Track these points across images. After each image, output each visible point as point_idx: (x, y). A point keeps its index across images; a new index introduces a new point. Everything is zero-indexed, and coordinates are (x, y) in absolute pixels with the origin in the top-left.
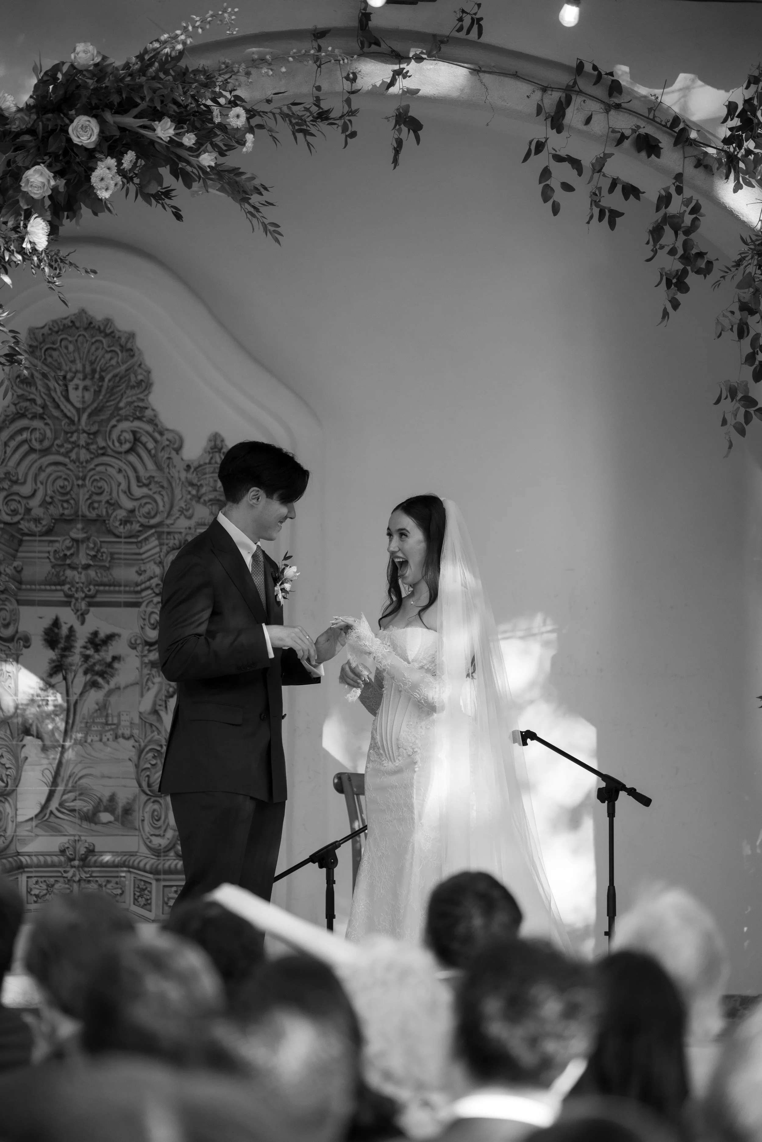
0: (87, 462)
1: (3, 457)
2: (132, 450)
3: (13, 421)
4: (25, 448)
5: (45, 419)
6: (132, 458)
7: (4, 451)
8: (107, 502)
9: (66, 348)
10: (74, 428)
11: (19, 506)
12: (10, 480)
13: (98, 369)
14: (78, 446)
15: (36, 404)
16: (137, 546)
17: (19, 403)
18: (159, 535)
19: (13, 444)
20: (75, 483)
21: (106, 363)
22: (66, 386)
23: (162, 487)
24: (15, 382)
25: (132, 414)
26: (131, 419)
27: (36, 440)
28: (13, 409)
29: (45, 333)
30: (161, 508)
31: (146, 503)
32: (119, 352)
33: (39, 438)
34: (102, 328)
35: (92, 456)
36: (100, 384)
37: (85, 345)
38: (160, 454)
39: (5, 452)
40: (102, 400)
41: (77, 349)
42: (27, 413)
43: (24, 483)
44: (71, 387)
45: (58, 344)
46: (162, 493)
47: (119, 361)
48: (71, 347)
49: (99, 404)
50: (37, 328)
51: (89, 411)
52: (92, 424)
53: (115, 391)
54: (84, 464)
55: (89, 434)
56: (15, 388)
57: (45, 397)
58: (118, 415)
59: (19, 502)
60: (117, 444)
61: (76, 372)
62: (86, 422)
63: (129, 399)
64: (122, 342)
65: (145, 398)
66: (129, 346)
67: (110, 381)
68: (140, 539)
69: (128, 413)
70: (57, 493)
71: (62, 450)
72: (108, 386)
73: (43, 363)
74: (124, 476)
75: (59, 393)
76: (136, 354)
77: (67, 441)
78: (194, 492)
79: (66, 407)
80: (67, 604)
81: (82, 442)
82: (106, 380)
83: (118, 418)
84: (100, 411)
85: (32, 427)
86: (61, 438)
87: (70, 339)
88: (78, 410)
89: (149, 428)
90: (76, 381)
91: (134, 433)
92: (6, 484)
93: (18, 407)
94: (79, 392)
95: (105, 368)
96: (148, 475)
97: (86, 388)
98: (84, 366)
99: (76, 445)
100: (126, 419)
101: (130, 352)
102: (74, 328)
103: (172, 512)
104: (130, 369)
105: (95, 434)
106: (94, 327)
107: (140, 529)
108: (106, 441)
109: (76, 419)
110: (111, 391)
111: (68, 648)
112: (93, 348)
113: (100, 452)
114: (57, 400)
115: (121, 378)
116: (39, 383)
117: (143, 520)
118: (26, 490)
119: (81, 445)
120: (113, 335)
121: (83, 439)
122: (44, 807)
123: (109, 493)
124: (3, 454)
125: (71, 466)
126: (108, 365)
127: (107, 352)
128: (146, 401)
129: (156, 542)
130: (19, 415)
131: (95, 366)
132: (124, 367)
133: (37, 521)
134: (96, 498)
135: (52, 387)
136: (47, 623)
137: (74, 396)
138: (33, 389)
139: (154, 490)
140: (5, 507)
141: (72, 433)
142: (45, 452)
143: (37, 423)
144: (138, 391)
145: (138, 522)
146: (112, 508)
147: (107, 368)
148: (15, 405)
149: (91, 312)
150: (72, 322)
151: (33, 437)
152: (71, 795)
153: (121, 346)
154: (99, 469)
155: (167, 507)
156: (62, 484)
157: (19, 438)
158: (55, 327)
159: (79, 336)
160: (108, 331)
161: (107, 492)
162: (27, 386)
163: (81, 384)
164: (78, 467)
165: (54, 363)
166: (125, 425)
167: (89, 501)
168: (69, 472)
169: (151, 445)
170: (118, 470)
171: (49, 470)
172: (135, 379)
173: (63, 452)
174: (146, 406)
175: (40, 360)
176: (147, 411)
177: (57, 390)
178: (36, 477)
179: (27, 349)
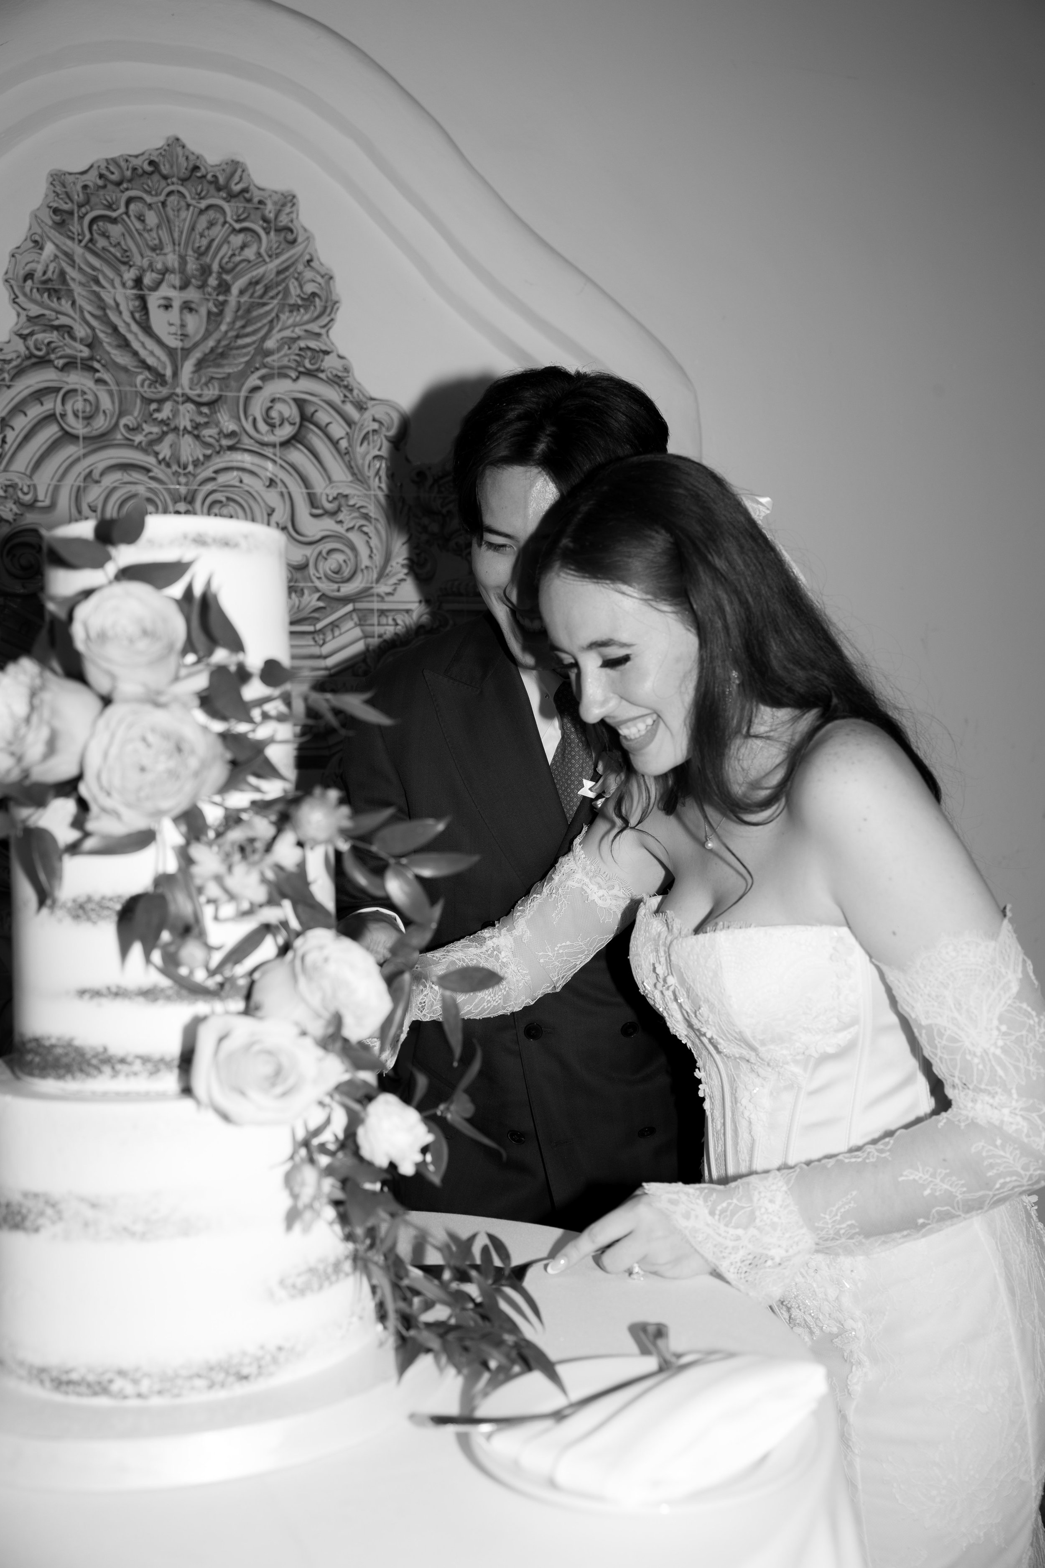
0: (196, 463)
2: (296, 439)
3: (19, 372)
4: (51, 431)
5: (97, 371)
6: (297, 456)
9: (141, 218)
10: (164, 391)
12: (18, 502)
13: (215, 267)
14: (176, 429)
15: (73, 338)
16: (314, 639)
17: (32, 334)
18: (363, 617)
19: (21, 423)
20: (171, 509)
21: (233, 255)
22: (143, 299)
23: (366, 517)
24: (22, 288)
25: (293, 365)
26: (293, 375)
27: (76, 415)
28: (20, 346)
29: (90, 184)
30: (365, 561)
31: (330, 552)
32: (262, 234)
33: (84, 412)
34: (222, 180)
35: (209, 452)
36: (221, 298)
37: (183, 214)
38: (360, 450)
39: (4, 441)
40: (226, 332)
41: (167, 222)
42: (53, 356)
44: (154, 301)
45: (122, 209)
46: (365, 529)
47: (262, 251)
48: (152, 219)
49: (219, 341)
50: (70, 174)
51: (197, 355)
52: (206, 384)
53: (255, 314)
54: (190, 468)
55: (199, 404)
56: (21, 299)
57: (94, 323)
58: (265, 366)
60: (263, 427)
61: (165, 271)
62: (191, 380)
63: (287, 333)
64: (267, 212)
65: (323, 331)
66: (284, 220)
67: (242, 292)
68: (319, 626)
69: (285, 361)
71: (138, 438)
72: (239, 302)
73: (86, 247)
74: (282, 494)
76: (300, 240)
77: (149, 418)
78: (435, 528)
79: (143, 345)
81: (184, 422)
82: (235, 290)
83: (263, 371)
84: (223, 355)
85: (67, 388)
86: (136, 414)
87: (149, 199)
88: (171, 352)
89: (334, 394)
90: (165, 291)
91: (300, 403)
93: (31, 342)
94: (174, 315)
95: (230, 265)
96: (333, 493)
98: (183, 259)
99: (169, 427)
100: (282, 374)
101: (288, 235)
102: (156, 177)
103: (389, 569)
104: (286, 269)
105: (211, 404)
106: (204, 177)
107: (321, 604)
108: (239, 420)
109: (169, 372)
110: (246, 314)
112: (203, 222)
113: (225, 442)
114: (122, 329)
115: (267, 289)
116: (78, 290)
117: (326, 587)
119: (182, 428)
120: (247, 195)
121: (186, 416)
125: (157, 472)
126: (237, 259)
127: (234, 231)
128: (324, 337)
129: (357, 632)
130: (34, 360)
131: (207, 259)
132: (273, 265)
135: (110, 302)
137: (159, 320)
138: (66, 305)
139: (347, 525)
141: (161, 401)
143: (76, 379)
144: (307, 317)
145: (317, 590)
147: (236, 265)
148: (24, 337)
149: (193, 145)
150: (151, 163)
151: (69, 407)
153: (265, 220)
154: (222, 479)
155: (378, 559)
157: (35, 411)
158: (112, 173)
159: (170, 193)
160: (237, 188)
162: (49, 296)
163: (178, 298)
164: (175, 473)
165: (112, 250)
166: (280, 387)
168: (154, 485)
169: (338, 430)
170: (267, 483)
171: (109, 480)
172: (298, 291)
173: (140, 443)
174: (324, 348)
175: (80, 241)
176: (327, 358)
177: (123, 307)
178: (78, 494)
179: (47, 217)
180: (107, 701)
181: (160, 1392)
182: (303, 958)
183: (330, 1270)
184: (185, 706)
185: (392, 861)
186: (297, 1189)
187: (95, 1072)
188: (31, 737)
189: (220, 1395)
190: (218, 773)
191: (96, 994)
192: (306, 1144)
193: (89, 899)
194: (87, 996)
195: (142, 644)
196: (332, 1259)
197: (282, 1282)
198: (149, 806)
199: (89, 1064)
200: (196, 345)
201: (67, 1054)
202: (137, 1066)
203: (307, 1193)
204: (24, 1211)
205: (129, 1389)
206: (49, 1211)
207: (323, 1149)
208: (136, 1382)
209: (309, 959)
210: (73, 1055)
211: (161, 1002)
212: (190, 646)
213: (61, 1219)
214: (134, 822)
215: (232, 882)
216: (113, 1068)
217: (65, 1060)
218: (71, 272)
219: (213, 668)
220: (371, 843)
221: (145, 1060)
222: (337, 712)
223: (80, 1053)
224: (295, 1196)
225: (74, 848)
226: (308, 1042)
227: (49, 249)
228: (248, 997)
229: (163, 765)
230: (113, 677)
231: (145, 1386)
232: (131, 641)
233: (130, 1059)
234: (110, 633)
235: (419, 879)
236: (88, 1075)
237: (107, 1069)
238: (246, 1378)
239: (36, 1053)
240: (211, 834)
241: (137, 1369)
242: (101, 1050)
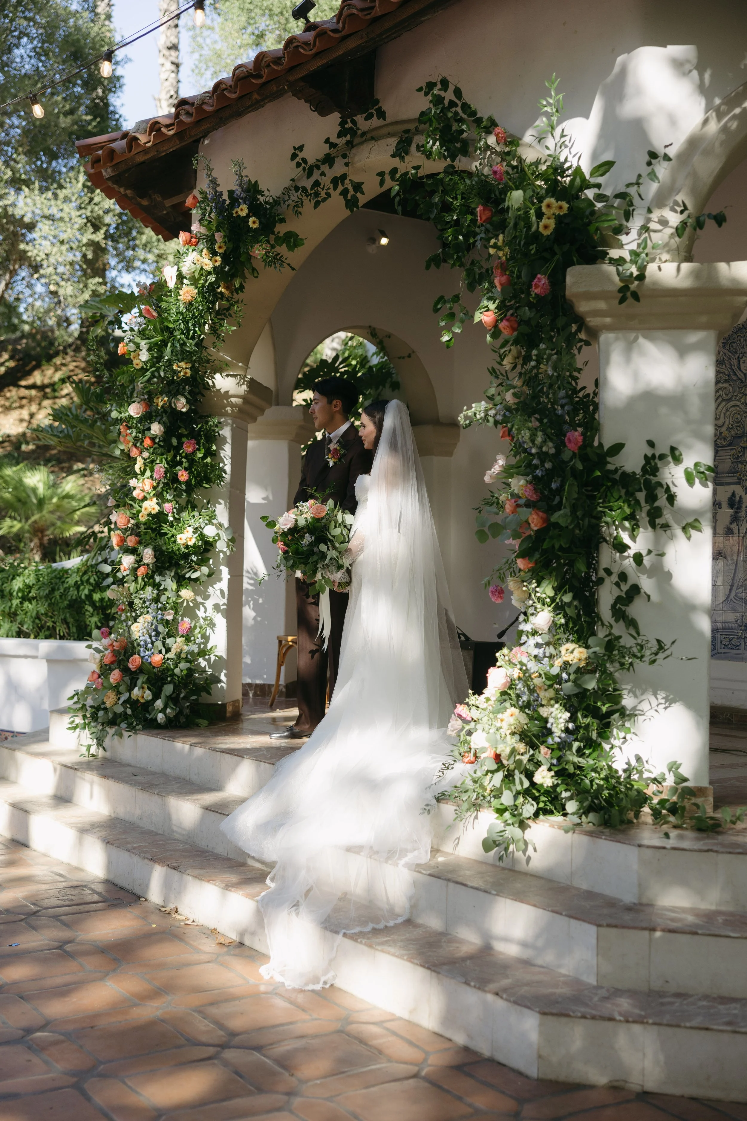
80: (739, 483)
111: (739, 508)
122: (728, 597)
133: (725, 438)
136: (729, 495)
142: (729, 400)
152: (741, 590)
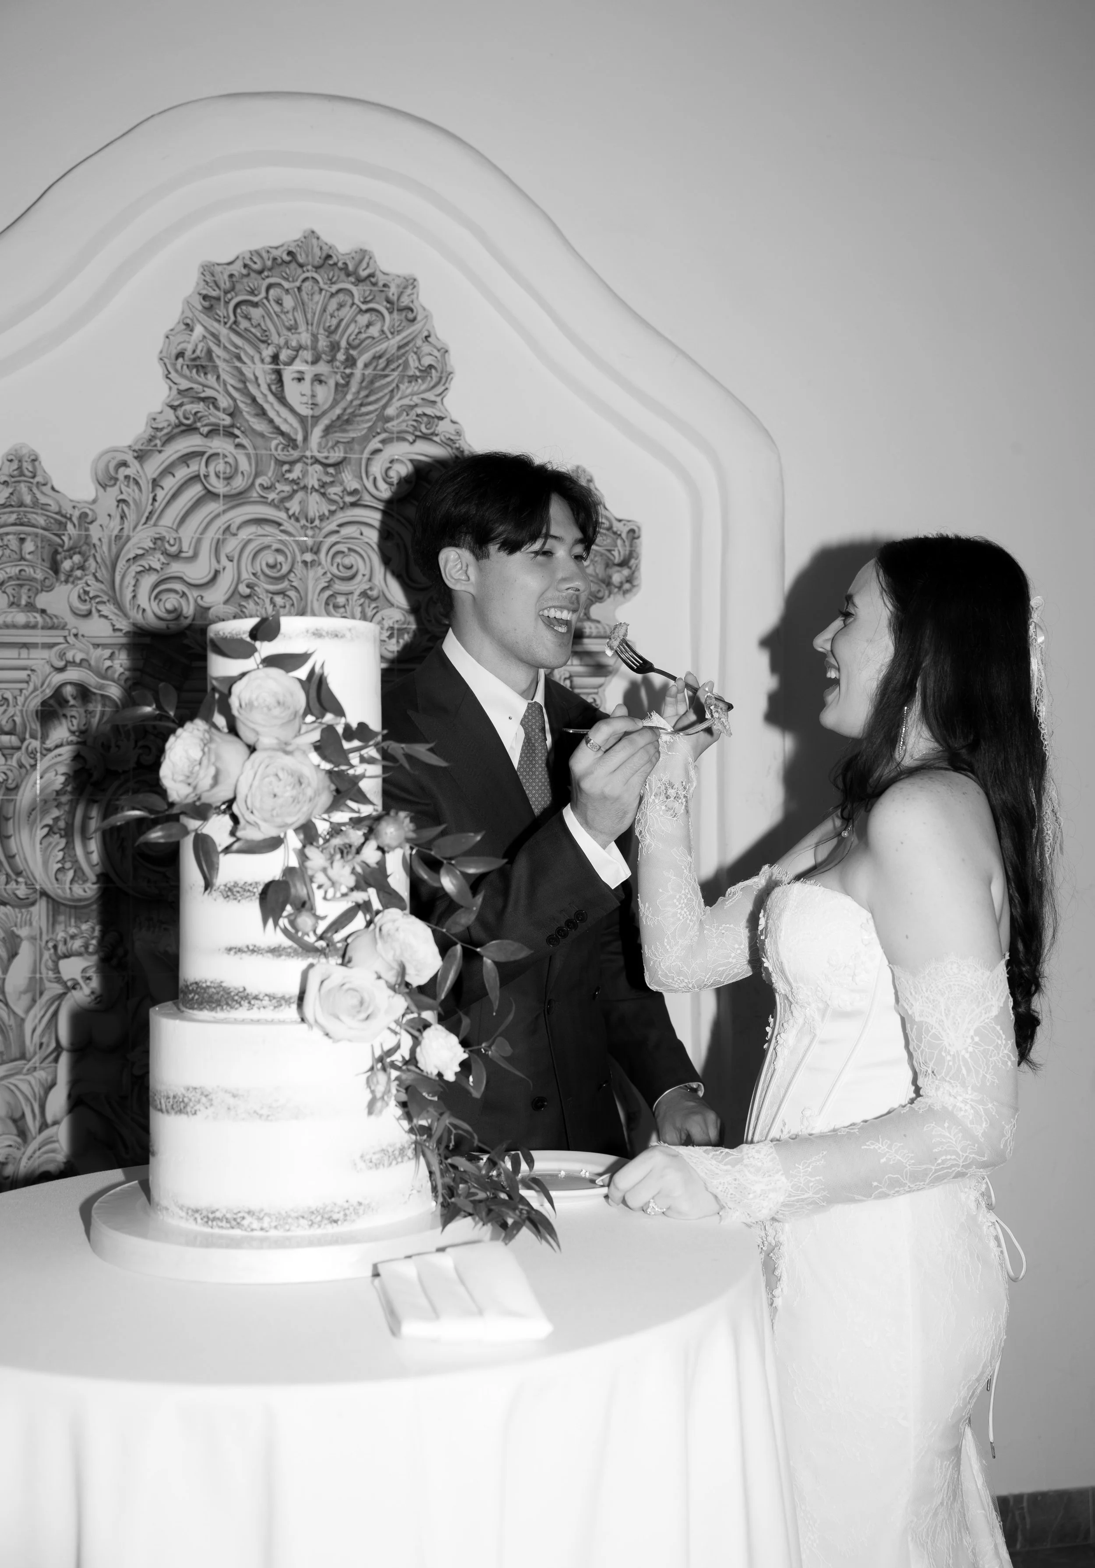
0: (322, 518)
1: (149, 508)
2: (411, 496)
3: (170, 439)
4: (196, 490)
5: (237, 437)
7: (151, 496)
8: (364, 594)
9: (279, 302)
10: (296, 454)
11: (183, 602)
12: (165, 553)
13: (343, 344)
14: (305, 488)
15: (217, 408)
17: (181, 405)
19: (170, 483)
20: (299, 558)
21: (360, 333)
22: (279, 373)
24: (174, 365)
25: (411, 429)
26: (410, 438)
27: (218, 476)
28: (170, 416)
29: (235, 273)
32: (386, 313)
33: (224, 473)
34: (351, 267)
35: (333, 508)
36: (348, 371)
37: (316, 297)
39: (154, 500)
40: (352, 401)
41: (301, 305)
42: (199, 425)
43: (194, 557)
44: (288, 374)
45: (263, 294)
47: (386, 329)
48: (289, 302)
49: (345, 410)
50: (218, 264)
51: (325, 422)
52: (333, 447)
53: (377, 384)
54: (317, 522)
55: (326, 465)
56: (173, 375)
57: (236, 395)
58: (385, 431)
59: (184, 594)
60: (382, 485)
61: (299, 348)
62: (320, 444)
63: (406, 401)
64: (390, 295)
65: (438, 399)
66: (405, 301)
67: (366, 366)
69: (403, 427)
70: (262, 577)
71: (272, 496)
72: (363, 374)
73: (231, 328)
74: (398, 545)
75: (264, 388)
76: (419, 318)
77: (281, 479)
79: (278, 413)
81: (312, 481)
82: (360, 364)
83: (384, 436)
84: (348, 422)
85: (210, 452)
86: (270, 474)
87: (286, 285)
88: (302, 419)
89: (446, 456)
90: (298, 366)
91: (416, 464)
92: (156, 560)
93: (180, 413)
94: (306, 386)
95: (357, 342)
97: (318, 379)
98: (315, 338)
99: (299, 486)
100: (400, 437)
101: (408, 314)
102: (293, 266)
104: (406, 344)
105: (336, 465)
106: (335, 264)
108: (361, 479)
109: (300, 438)
110: (370, 385)
112: (333, 304)
113: (349, 499)
114: (260, 400)
115: (389, 362)
116: (221, 365)
118: (198, 571)
119: (310, 486)
120: (373, 280)
121: (314, 476)
123: (367, 577)
124: (150, 501)
125: (288, 526)
126: (363, 336)
127: (361, 311)
128: (439, 404)
130: (183, 428)
131: (336, 337)
132: (394, 341)
134: (339, 586)
135: (250, 375)
137: (292, 390)
138: (211, 380)
140: (154, 604)
141: (292, 463)
143: (219, 444)
144: (423, 387)
146: (373, 605)
147: (362, 342)
148: (174, 408)
149: (327, 237)
150: (290, 253)
151: (211, 469)
153: (388, 301)
154: (346, 531)
156: (271, 561)
157: (182, 473)
158: (255, 263)
159: (305, 280)
160: (364, 274)
161: (364, 575)
162: (197, 372)
163: (309, 371)
164: (303, 527)
165: (253, 330)
166: (398, 449)
167: (328, 593)
168: (285, 537)
171: (244, 534)
172: (417, 364)
173: (273, 500)
174: (439, 414)
175: (225, 323)
176: (441, 423)
177: (261, 381)
178: (218, 546)
179: (198, 303)
180: (252, 749)
181: (276, 1227)
182: (380, 930)
183: (397, 1153)
184: (305, 753)
185: (445, 862)
186: (373, 1088)
187: (237, 1006)
188: (202, 774)
189: (317, 1231)
190: (325, 799)
191: (240, 950)
192: (381, 1059)
193: (236, 885)
194: (232, 952)
195: (277, 711)
196: (398, 1146)
197: (362, 1157)
198: (279, 821)
199: (233, 1000)
200: (324, 413)
201: (218, 993)
202: (266, 1002)
203: (380, 1089)
204: (186, 1100)
205: (256, 1225)
206: (204, 1100)
207: (393, 1065)
208: (260, 1219)
209: (384, 929)
210: (222, 993)
211: (283, 957)
212: (308, 710)
213: (211, 1105)
214: (268, 831)
215: (332, 873)
216: (249, 1003)
217: (216, 997)
218: (217, 351)
219: (324, 726)
220: (431, 849)
221: (271, 997)
222: (409, 757)
223: (227, 991)
224: (373, 1092)
225: (227, 850)
226: (382, 983)
227: (199, 330)
228: (343, 956)
229: (289, 793)
230: (257, 733)
231: (266, 1223)
232: (269, 709)
233: (261, 997)
234: (256, 704)
235: (465, 875)
236: (232, 1008)
237: (245, 1004)
238: (336, 1221)
239: (196, 993)
240: (321, 841)
241: (262, 1210)
242: (241, 989)
